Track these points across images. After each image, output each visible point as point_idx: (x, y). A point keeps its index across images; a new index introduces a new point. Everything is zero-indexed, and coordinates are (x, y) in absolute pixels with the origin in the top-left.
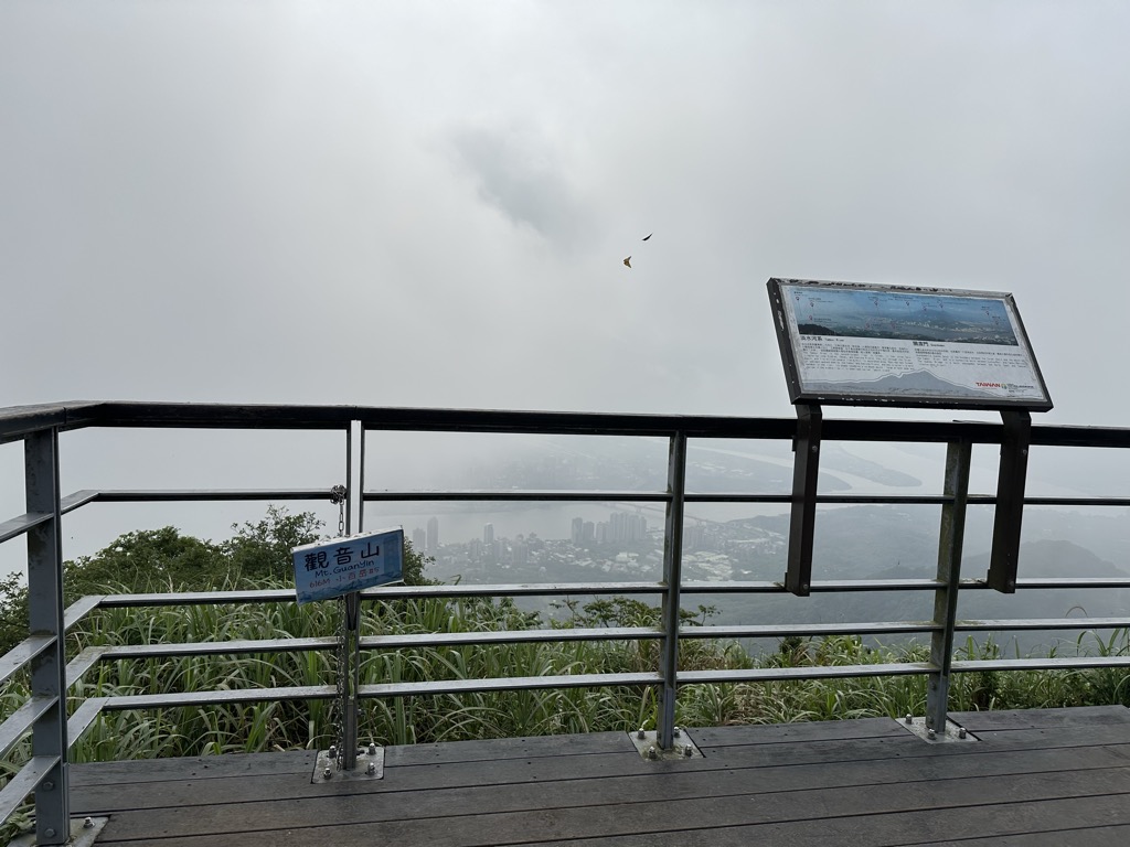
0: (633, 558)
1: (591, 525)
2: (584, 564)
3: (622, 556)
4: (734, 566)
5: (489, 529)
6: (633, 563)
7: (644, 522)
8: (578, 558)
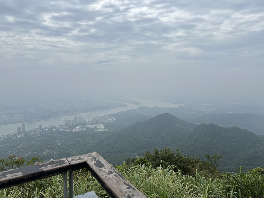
0: (80, 128)
1: (69, 121)
3: (78, 127)
4: (105, 126)
5: (41, 125)
7: (83, 118)
8: (66, 129)
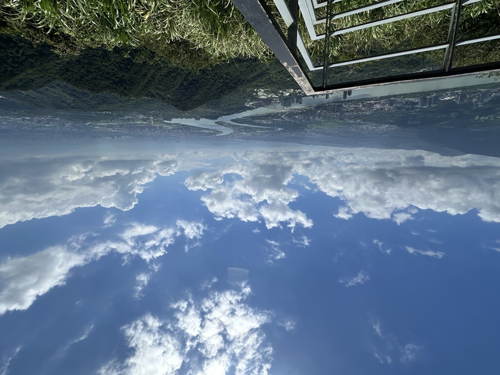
1: (297, 103)
2: (299, 90)
3: (288, 94)
4: (258, 95)
6: (284, 93)
7: (282, 105)
